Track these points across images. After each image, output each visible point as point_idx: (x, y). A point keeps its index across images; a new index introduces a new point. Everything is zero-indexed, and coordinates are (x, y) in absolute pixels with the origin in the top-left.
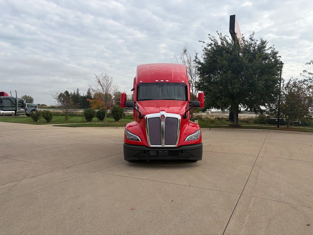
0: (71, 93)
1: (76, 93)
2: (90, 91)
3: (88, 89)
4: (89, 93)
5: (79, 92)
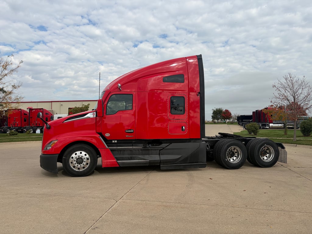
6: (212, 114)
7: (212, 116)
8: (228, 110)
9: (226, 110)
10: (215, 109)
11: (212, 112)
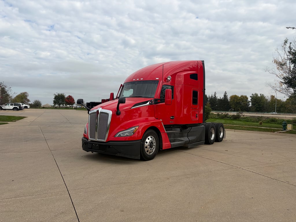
0: (209, 97)
1: (213, 96)
2: (226, 94)
3: (225, 92)
4: (225, 96)
5: (216, 95)
6: (54, 99)
7: (54, 101)
8: (71, 96)
9: (69, 95)
10: (57, 94)
11: (54, 97)
